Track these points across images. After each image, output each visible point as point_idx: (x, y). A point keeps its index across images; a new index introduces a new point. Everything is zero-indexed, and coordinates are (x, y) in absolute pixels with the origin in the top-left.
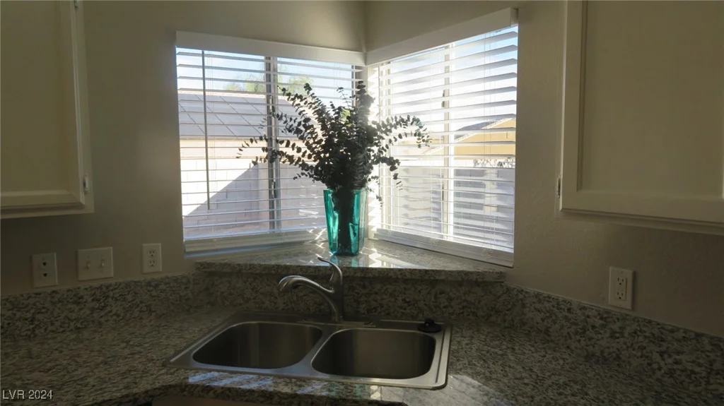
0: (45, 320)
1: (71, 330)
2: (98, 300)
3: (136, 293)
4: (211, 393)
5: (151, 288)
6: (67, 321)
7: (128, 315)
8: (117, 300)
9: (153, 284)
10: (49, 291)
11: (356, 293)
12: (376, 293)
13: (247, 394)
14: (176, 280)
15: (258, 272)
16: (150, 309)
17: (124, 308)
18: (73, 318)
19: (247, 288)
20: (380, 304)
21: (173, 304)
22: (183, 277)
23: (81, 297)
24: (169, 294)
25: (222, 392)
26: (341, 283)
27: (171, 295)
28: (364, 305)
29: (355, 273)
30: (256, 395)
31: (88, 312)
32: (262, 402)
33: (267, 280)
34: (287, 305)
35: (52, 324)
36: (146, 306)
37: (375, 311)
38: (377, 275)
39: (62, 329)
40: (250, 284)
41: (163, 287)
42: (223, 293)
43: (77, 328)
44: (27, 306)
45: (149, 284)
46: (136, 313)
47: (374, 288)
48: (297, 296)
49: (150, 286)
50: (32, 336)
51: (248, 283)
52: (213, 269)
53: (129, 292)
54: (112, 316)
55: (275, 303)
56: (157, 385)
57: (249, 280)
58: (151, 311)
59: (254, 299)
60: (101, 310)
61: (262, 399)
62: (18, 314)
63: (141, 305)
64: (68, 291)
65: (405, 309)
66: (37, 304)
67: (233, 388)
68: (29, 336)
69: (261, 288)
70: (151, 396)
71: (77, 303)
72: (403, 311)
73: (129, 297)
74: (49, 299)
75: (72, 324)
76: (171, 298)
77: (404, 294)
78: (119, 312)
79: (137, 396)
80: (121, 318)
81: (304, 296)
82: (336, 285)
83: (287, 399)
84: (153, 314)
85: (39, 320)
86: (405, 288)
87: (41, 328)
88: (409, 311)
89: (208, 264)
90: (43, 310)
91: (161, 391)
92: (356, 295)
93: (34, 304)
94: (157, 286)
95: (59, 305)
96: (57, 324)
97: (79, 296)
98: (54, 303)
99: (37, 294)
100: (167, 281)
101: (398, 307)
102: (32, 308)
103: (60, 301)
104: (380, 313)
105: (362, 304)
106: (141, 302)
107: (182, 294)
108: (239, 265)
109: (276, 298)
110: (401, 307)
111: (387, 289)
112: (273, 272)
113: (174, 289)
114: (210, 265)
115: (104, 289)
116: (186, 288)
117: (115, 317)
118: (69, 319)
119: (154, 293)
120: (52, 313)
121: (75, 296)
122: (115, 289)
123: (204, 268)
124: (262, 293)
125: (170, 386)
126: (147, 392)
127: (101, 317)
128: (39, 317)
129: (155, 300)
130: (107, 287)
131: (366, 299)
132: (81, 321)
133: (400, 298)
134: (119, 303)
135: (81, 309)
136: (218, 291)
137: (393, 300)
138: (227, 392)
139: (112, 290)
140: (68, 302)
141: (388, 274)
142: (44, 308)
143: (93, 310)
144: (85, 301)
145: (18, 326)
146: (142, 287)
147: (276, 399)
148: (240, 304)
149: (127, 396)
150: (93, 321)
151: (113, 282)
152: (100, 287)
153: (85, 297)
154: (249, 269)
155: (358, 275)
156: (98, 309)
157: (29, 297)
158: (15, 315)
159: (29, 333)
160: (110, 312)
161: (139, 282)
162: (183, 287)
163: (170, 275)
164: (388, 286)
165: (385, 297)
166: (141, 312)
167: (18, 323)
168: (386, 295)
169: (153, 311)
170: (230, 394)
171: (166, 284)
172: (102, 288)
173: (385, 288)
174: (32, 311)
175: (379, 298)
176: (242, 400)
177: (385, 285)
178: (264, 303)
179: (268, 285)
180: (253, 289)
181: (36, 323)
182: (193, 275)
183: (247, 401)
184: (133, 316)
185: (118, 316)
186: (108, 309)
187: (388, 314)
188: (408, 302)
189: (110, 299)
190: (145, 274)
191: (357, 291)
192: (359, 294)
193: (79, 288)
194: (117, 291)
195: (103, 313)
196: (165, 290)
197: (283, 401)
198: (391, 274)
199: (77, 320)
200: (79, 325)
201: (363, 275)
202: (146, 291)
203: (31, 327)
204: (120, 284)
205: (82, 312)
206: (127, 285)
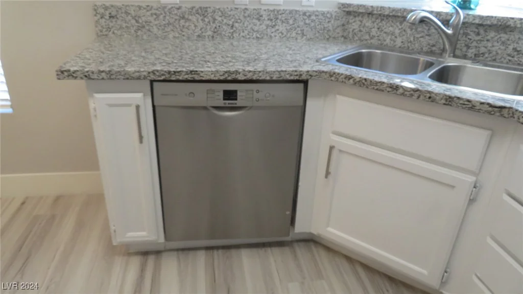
0: (240, 28)
1: (254, 38)
2: (271, 20)
3: (295, 19)
4: (351, 81)
5: (305, 17)
6: (252, 31)
7: (289, 35)
8: (283, 22)
9: (307, 14)
10: (243, 7)
11: (469, 39)
12: (488, 40)
13: (379, 84)
14: (323, 14)
15: (386, 13)
16: (303, 33)
17: (287, 29)
18: (256, 30)
19: (374, 28)
20: (489, 50)
21: (318, 32)
22: (328, 13)
23: (261, 16)
24: (317, 24)
25: (359, 81)
26: (460, 26)
27: (318, 25)
28: (473, 50)
29: (474, 20)
30: (385, 86)
31: (265, 28)
32: (388, 92)
33: (392, 22)
34: (404, 44)
35: (243, 32)
36: (301, 30)
37: (482, 57)
38: (495, 22)
39: (248, 37)
40: (377, 24)
41: (313, 17)
42: (354, 30)
43: (257, 38)
44: (230, 16)
45: (304, 14)
46: (294, 35)
47: (487, 36)
48: (414, 37)
49: (306, 15)
50: (232, 37)
51: (375, 23)
52: (351, 9)
53: (291, 17)
54: (279, 34)
55: (395, 41)
56: (315, 69)
57: (377, 20)
58: (303, 35)
59: (378, 36)
60: (272, 27)
61: (390, 90)
62: (225, 21)
63: (298, 29)
64: (254, 9)
65: (513, 57)
66: (236, 15)
67: (368, 79)
68: (230, 37)
69: (386, 28)
70: (310, 75)
71: (259, 20)
72: (510, 58)
73: (291, 22)
74: (242, 13)
75: (255, 34)
76: (317, 27)
77: (517, 43)
78: (283, 32)
79: (302, 73)
80: (284, 35)
81: (421, 37)
82: (455, 27)
83: (409, 91)
84: (305, 37)
85: (236, 28)
86: (519, 38)
87: (236, 33)
88: (517, 60)
89: (347, 4)
90: (239, 21)
91: (317, 74)
92: (468, 40)
93: (234, 15)
94: (310, 16)
95: (248, 19)
96: (246, 32)
97: (261, 14)
98: (245, 17)
99: (236, 8)
100: (317, 13)
101: (507, 54)
102: (232, 18)
103: (249, 16)
104: (487, 58)
105: (472, 49)
106: (298, 27)
107: (325, 26)
108: (372, 7)
109: (396, 37)
110: (509, 55)
111: (500, 37)
112: (399, 14)
113: (321, 21)
114: (349, 5)
115: (276, 13)
116: (329, 22)
117: (280, 34)
118: (253, 30)
119: (307, 21)
120: (244, 24)
121: (258, 14)
122: (283, 14)
123: (344, 8)
124: (385, 33)
125: (323, 72)
126: (308, 72)
127: (272, 33)
128: (236, 25)
129: (307, 27)
130: (278, 11)
131: (477, 45)
132: (260, 33)
133: (511, 47)
134: (284, 24)
135: (261, 25)
136: (350, 28)
137: (503, 48)
138: (364, 81)
139: (281, 14)
140: (254, 18)
141: (506, 23)
142: (239, 19)
143: (267, 26)
144: (263, 18)
145: (224, 29)
146: (300, 15)
147: (401, 91)
148: (366, 40)
149: (296, 71)
150: (267, 35)
151: (282, 8)
152: (274, 10)
153: (264, 16)
154: (380, 11)
155: (477, 21)
156: (271, 26)
157: (232, 10)
158: (223, 20)
159: (230, 35)
160: (278, 30)
161: (298, 11)
162: (327, 20)
163: (319, 9)
164: (502, 35)
165: (496, 44)
166: (297, 34)
167: (224, 27)
168: (498, 42)
169: (305, 35)
170: (366, 83)
171: (316, 15)
172: (274, 12)
173: (499, 36)
174: (233, 20)
175: (490, 44)
176: (374, 88)
177: (499, 34)
178: (385, 41)
179: (392, 26)
180: (379, 28)
181: (234, 29)
182: (336, 12)
183: (377, 89)
184: (291, 36)
185: (282, 34)
186: (277, 27)
187: (495, 60)
188: (518, 51)
189: (279, 21)
190: (304, 6)
191: (470, 37)
192: (471, 40)
193: (261, 9)
194: (284, 15)
195: (273, 30)
196: (314, 21)
197: (406, 93)
198: (511, 23)
199: (257, 31)
200: (258, 36)
201: (480, 22)
202: (302, 18)
203: (232, 31)
204: (286, 10)
205: (261, 27)
206: (291, 12)
